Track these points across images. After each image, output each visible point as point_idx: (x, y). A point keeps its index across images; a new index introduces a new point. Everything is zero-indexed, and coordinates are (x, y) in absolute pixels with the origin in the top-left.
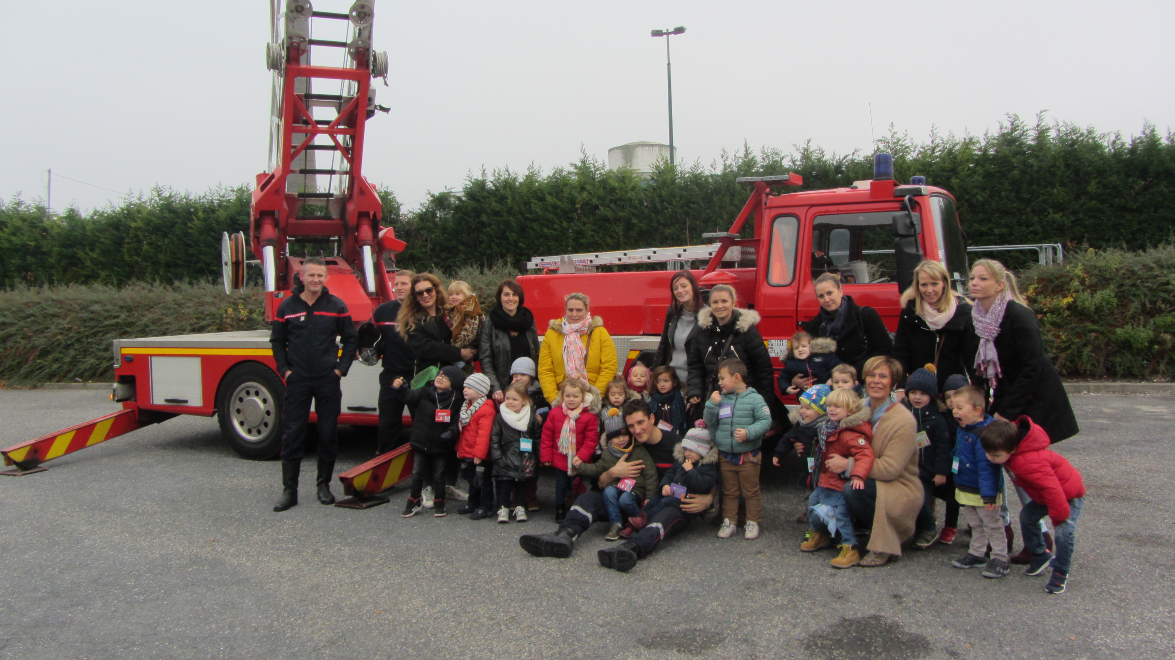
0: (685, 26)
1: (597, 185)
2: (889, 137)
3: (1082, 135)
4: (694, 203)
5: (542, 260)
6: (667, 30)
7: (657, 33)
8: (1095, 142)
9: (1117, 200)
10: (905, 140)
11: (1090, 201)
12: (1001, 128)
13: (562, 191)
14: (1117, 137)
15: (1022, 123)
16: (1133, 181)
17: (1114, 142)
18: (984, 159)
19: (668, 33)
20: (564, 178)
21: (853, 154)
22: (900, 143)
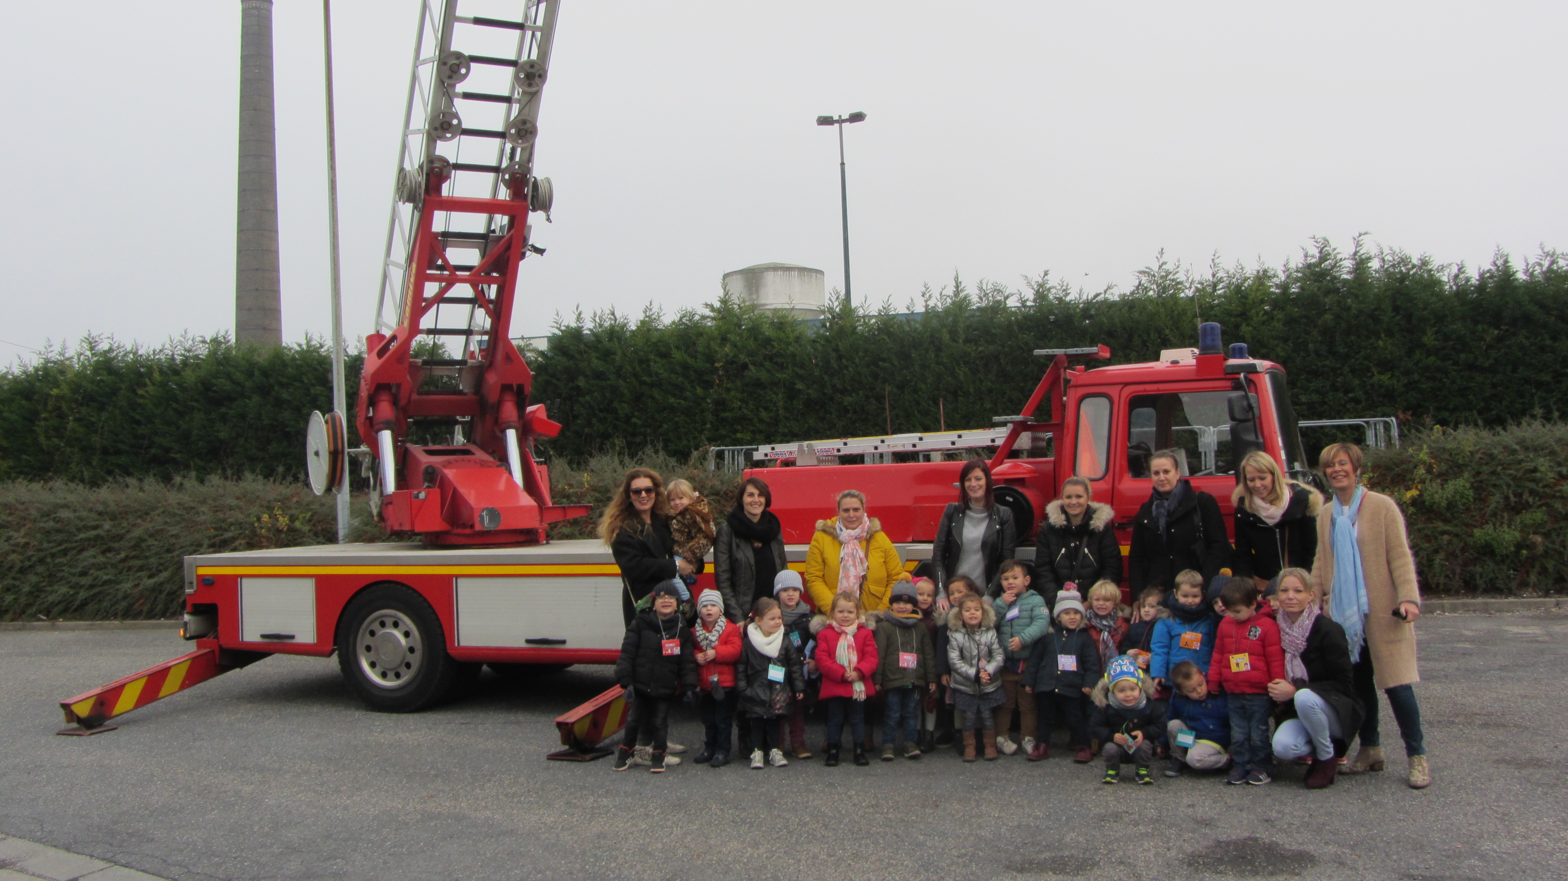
0: (864, 112)
1: (745, 335)
2: (1155, 268)
3: (1414, 266)
4: (884, 360)
5: (773, 449)
6: (840, 116)
7: (825, 121)
8: (1432, 276)
9: (1463, 356)
10: (1177, 272)
11: (1427, 357)
12: (1306, 256)
13: (694, 344)
14: (1459, 269)
15: (1334, 249)
16: (1483, 329)
17: (1456, 276)
18: (1283, 300)
19: (841, 121)
20: (696, 325)
21: (1105, 292)
22: (1170, 277)
